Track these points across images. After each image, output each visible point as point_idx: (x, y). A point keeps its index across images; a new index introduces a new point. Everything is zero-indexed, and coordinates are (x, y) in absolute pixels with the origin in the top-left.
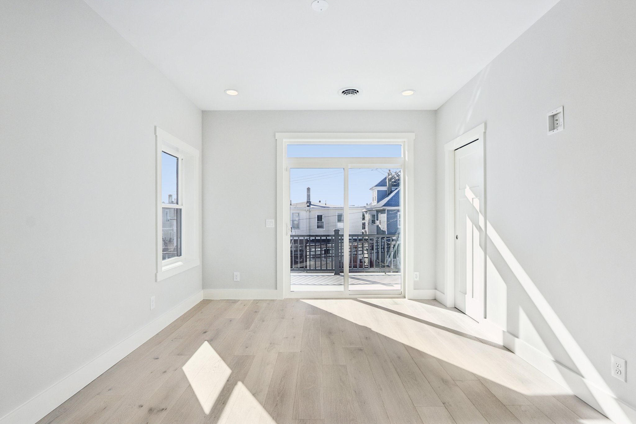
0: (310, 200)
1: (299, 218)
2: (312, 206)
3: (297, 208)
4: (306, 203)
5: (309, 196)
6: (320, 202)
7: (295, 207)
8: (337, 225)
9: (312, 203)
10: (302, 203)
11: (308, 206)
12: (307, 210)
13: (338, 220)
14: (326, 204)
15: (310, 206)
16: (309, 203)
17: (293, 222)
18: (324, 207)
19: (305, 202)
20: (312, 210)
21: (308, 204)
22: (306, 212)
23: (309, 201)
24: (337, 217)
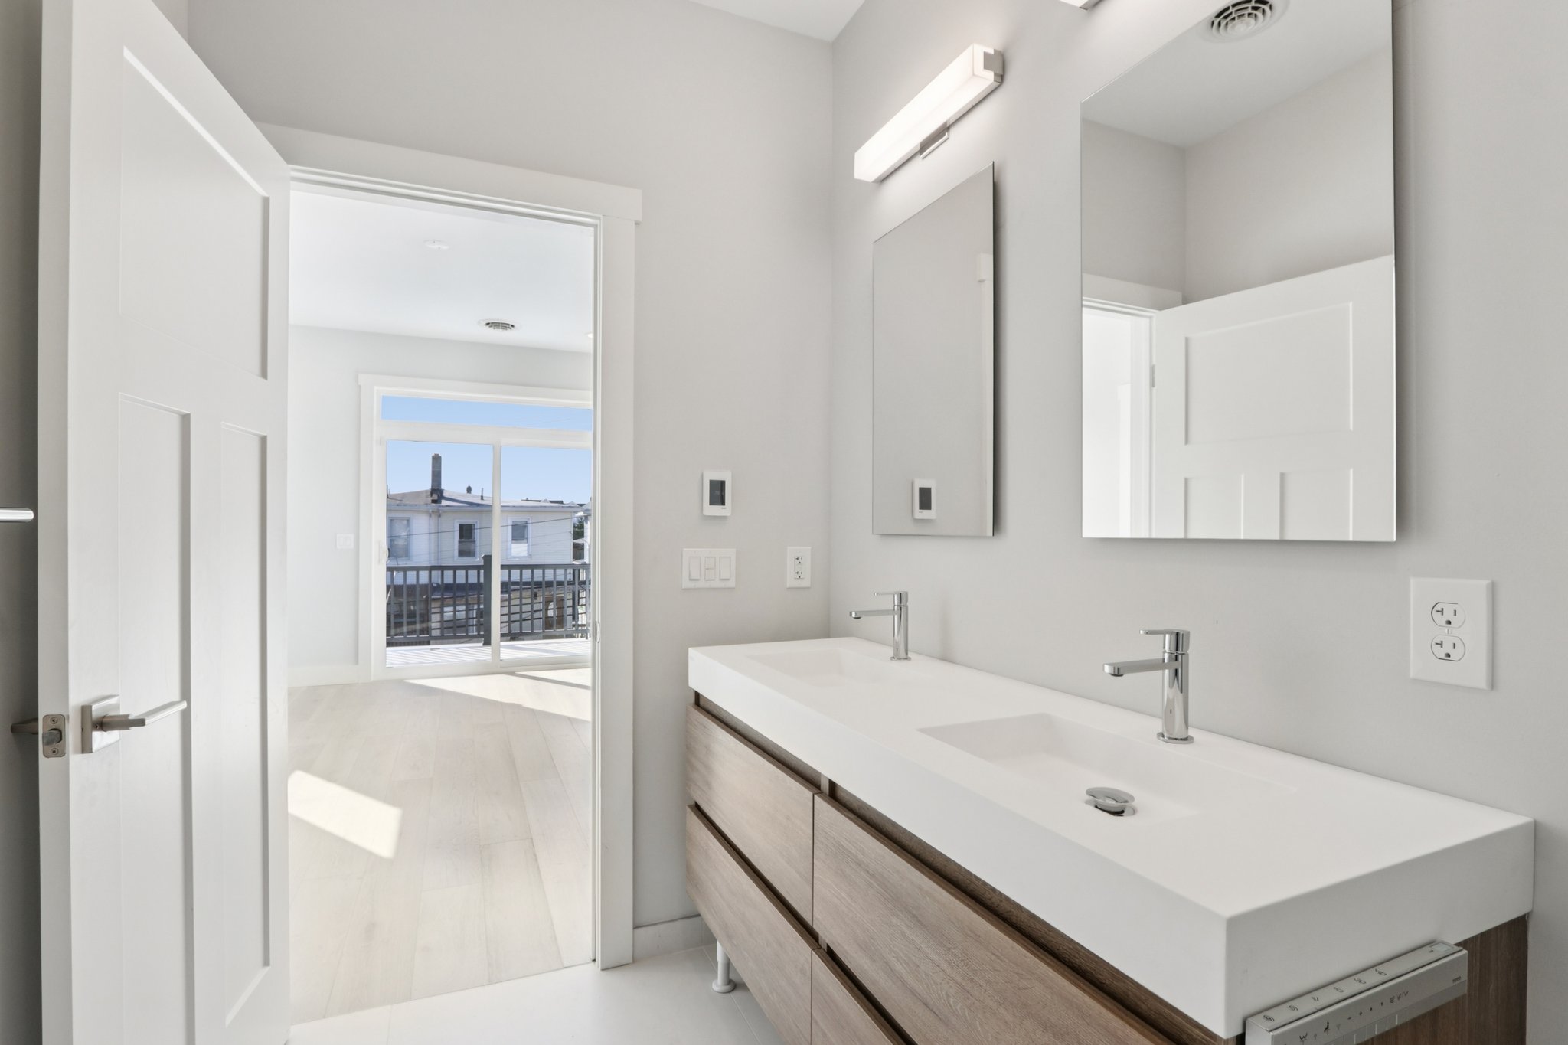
0: (440, 484)
1: (409, 531)
2: (444, 503)
3: (405, 505)
4: (429, 493)
5: (437, 476)
6: (469, 490)
7: (398, 502)
8: (511, 549)
9: (445, 494)
10: (418, 494)
11: (434, 501)
12: (430, 511)
13: (513, 537)
14: (482, 497)
15: (440, 502)
16: (437, 493)
17: (391, 541)
18: (478, 505)
19: (426, 491)
20: (444, 512)
21: (435, 497)
22: (430, 516)
23: (438, 490)
24: (510, 528)
